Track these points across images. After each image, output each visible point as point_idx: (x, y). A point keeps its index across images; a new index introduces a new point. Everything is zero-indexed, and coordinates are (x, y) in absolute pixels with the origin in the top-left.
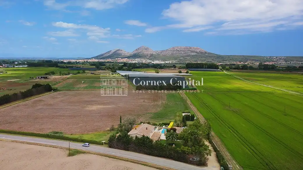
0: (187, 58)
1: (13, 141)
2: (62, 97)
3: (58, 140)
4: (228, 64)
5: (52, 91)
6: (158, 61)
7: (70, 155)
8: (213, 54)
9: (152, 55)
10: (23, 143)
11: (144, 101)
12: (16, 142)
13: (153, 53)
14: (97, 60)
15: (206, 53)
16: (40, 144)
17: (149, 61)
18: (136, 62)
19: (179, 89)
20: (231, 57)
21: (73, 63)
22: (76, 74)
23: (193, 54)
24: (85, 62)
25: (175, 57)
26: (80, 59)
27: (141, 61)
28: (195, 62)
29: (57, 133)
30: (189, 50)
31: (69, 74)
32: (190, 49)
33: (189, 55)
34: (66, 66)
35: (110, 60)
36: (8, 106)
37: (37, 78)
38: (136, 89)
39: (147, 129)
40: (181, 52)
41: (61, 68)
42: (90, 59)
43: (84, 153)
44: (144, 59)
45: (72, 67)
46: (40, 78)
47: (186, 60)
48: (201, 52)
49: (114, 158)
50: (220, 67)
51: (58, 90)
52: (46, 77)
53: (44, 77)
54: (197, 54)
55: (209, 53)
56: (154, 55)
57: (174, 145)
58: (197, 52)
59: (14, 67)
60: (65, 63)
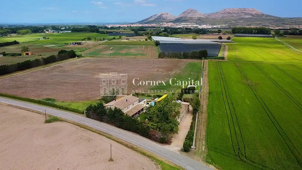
0: (239, 21)
1: (9, 105)
2: (81, 64)
3: (47, 106)
4: (288, 28)
5: (76, 57)
6: (205, 25)
7: (47, 122)
8: (272, 16)
9: (199, 19)
10: (16, 107)
11: (158, 70)
12: (11, 106)
13: (201, 17)
14: (140, 25)
15: (263, 15)
16: (29, 109)
17: (196, 25)
18: (181, 26)
19: (204, 58)
20: (293, 19)
21: (116, 28)
22: (111, 40)
23: (247, 17)
24: (128, 27)
25: (226, 20)
26: (124, 24)
27: (186, 26)
28: (249, 26)
29: (50, 99)
30: (242, 13)
31: (104, 39)
32: (244, 11)
33: (243, 18)
34: (106, 31)
35: (154, 25)
36: (29, 71)
37: (72, 44)
38: (159, 56)
39: (127, 101)
40: (233, 14)
41: (101, 33)
42: (134, 23)
43: (61, 120)
44: (190, 23)
45: (112, 32)
46: (74, 43)
47: (238, 23)
48: (256, 15)
49: (85, 128)
50: (273, 33)
51: (83, 56)
52: (80, 43)
53: (78, 43)
54: (251, 16)
55: (267, 16)
56: (203, 18)
57: (147, 119)
58: (251, 15)
59: (58, 32)
60: (108, 28)
